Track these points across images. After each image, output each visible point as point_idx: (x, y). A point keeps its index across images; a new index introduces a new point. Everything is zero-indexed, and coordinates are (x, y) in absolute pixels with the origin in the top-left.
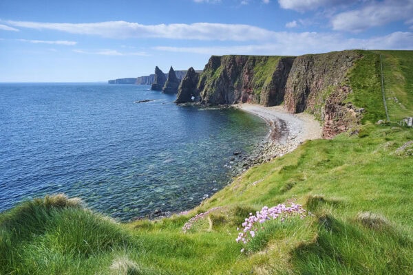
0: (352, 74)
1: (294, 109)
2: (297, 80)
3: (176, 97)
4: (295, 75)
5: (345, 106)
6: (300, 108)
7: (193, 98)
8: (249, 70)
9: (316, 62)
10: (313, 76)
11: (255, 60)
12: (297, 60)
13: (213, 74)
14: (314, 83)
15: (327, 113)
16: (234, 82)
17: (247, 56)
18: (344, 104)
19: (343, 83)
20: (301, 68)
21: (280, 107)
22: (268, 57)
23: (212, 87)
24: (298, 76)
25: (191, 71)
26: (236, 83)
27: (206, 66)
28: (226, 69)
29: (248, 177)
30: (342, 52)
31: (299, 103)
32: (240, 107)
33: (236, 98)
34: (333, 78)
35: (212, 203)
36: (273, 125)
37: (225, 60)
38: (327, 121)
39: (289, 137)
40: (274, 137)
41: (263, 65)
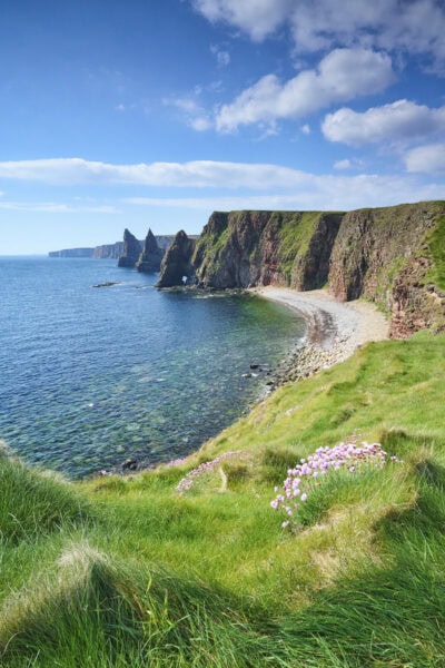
0: (433, 239)
1: (344, 295)
2: (348, 249)
3: (158, 278)
4: (345, 240)
5: (424, 289)
6: (353, 293)
7: (185, 279)
8: (273, 234)
9: (376, 220)
10: (373, 242)
11: (281, 217)
12: (347, 218)
13: (216, 240)
14: (375, 253)
15: (397, 299)
16: (250, 253)
17: (269, 213)
18: (422, 286)
19: (419, 253)
20: (355, 229)
21: (322, 292)
22: (302, 213)
23: (215, 261)
24: (350, 243)
25: (182, 237)
26: (253, 255)
27: (206, 227)
28: (236, 232)
29: (278, 402)
30: (416, 204)
31: (351, 285)
32: (259, 292)
33: (253, 277)
34: (404, 245)
35: (220, 446)
36: (313, 321)
37: (235, 219)
38: (397, 312)
39: (338, 339)
40: (314, 339)
41: (294, 226)
